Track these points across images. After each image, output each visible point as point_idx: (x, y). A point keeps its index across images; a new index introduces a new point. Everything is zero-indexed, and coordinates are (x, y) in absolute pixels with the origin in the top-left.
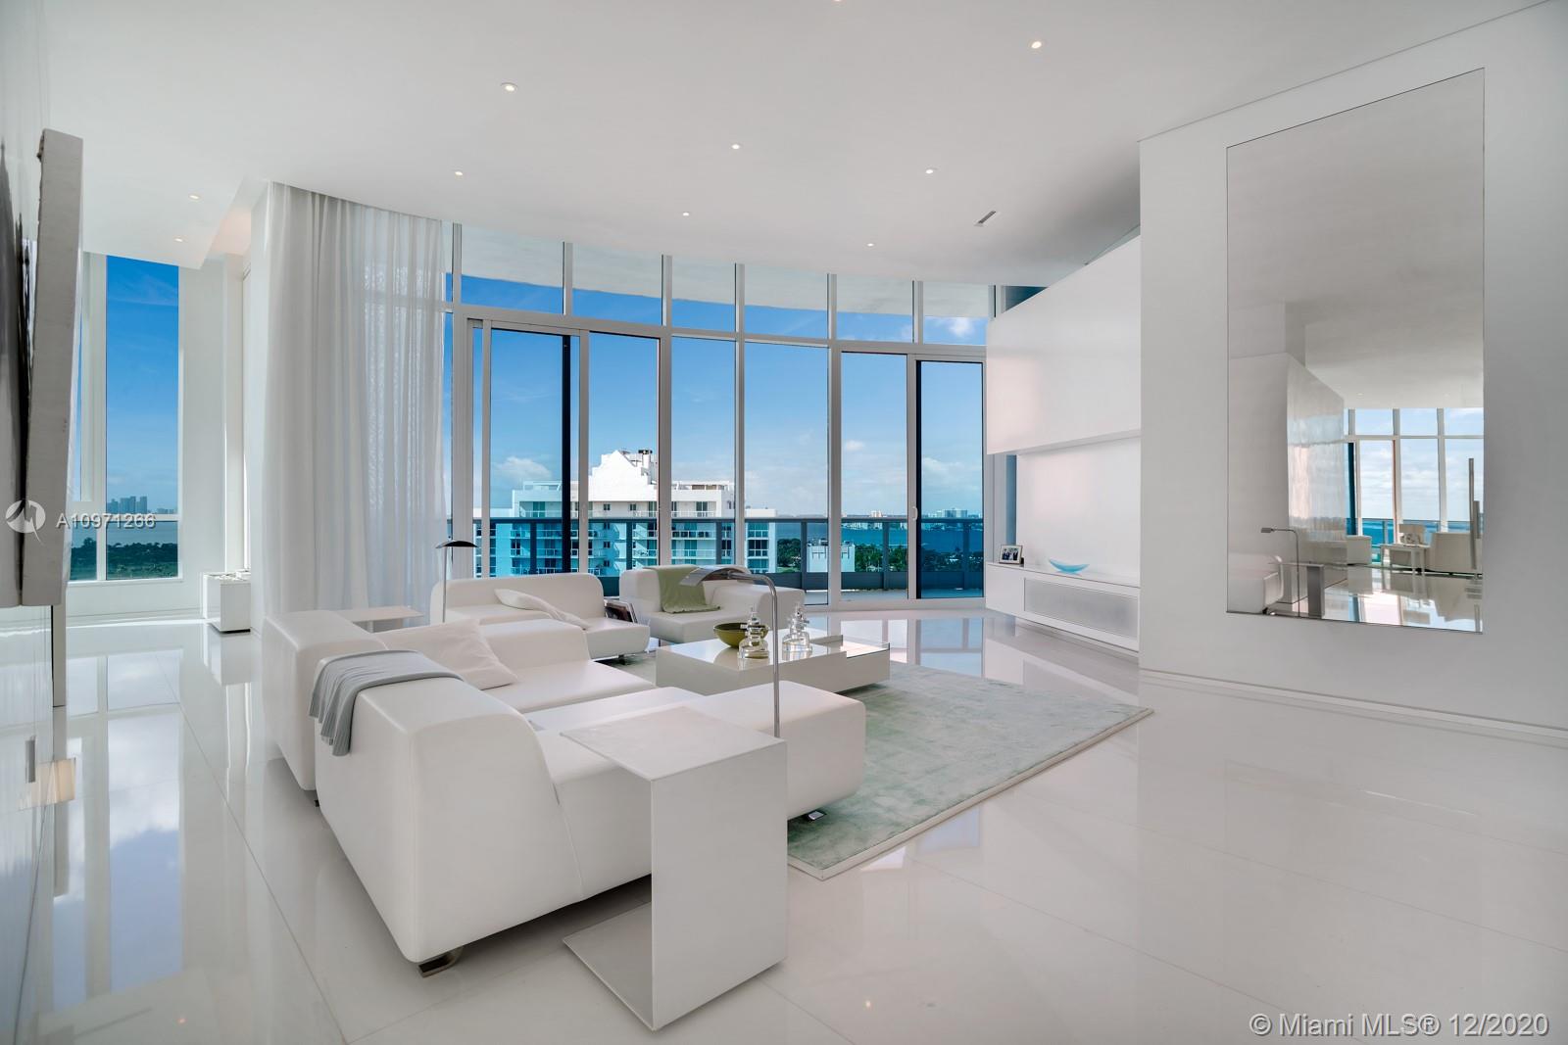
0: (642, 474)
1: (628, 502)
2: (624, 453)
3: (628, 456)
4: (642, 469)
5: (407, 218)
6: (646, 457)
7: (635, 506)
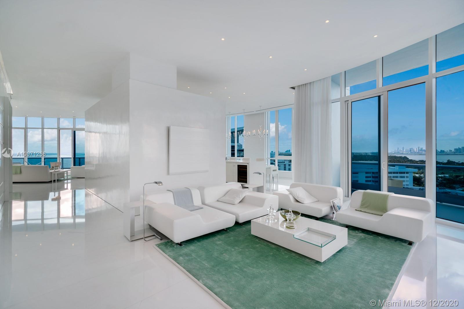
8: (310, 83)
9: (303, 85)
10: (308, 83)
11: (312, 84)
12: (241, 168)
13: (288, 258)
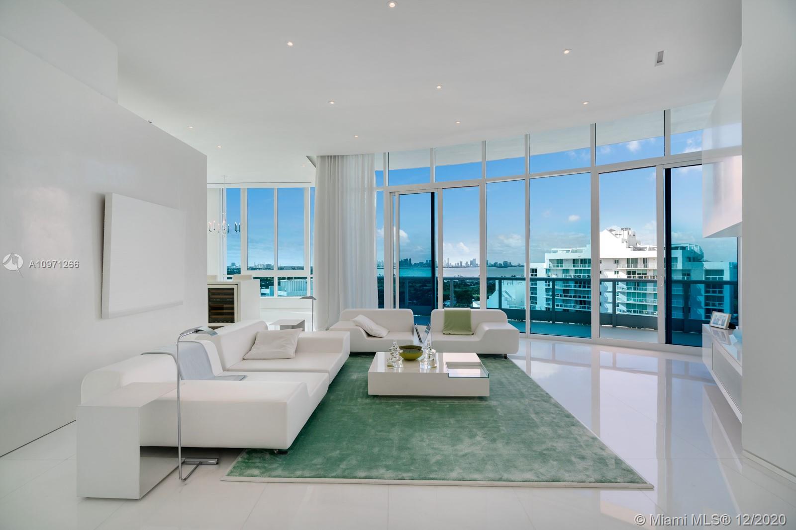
0: (623, 243)
1: (614, 259)
2: (611, 231)
3: (613, 232)
4: (622, 239)
5: (354, 157)
6: (626, 232)
7: (618, 261)
8: (342, 156)
9: (331, 156)
10: (338, 156)
11: (345, 157)
12: (214, 294)
13: (449, 407)
